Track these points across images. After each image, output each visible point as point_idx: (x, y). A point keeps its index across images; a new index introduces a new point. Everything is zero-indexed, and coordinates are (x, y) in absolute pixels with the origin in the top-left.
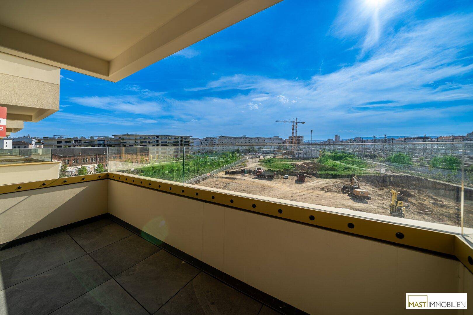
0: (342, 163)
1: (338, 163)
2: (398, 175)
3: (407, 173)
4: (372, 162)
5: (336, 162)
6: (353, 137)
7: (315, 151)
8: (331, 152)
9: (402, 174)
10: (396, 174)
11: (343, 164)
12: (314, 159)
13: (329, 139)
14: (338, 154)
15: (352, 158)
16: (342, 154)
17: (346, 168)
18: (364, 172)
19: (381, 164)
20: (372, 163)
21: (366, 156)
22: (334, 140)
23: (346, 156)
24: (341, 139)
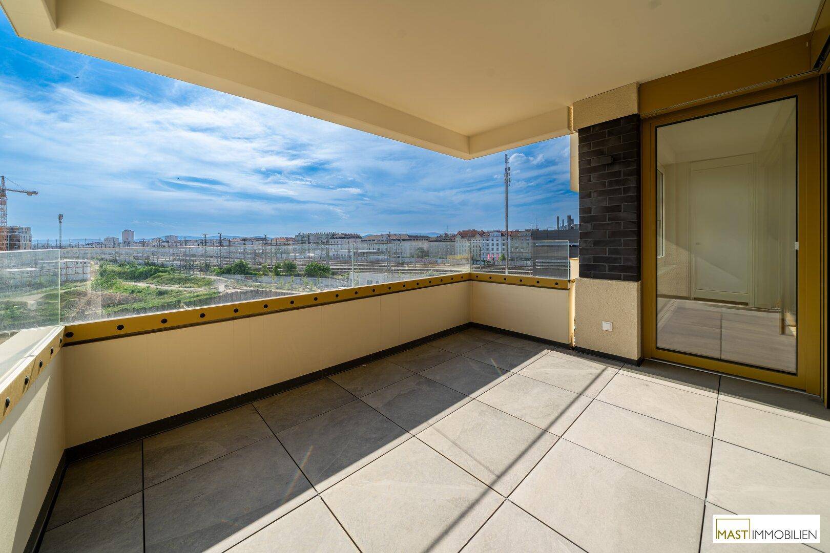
0: (150, 285)
1: (142, 285)
2: (241, 291)
3: (250, 286)
4: (203, 276)
5: (136, 284)
6: (162, 235)
7: (79, 265)
8: (120, 266)
9: (245, 288)
10: (239, 291)
11: (153, 286)
12: (75, 284)
13: (108, 238)
14: (139, 267)
15: (169, 273)
16: (147, 268)
17: (161, 293)
18: (195, 294)
19: (218, 278)
20: (204, 278)
21: (192, 267)
22: (121, 239)
23: (157, 271)
24: (137, 238)
